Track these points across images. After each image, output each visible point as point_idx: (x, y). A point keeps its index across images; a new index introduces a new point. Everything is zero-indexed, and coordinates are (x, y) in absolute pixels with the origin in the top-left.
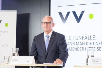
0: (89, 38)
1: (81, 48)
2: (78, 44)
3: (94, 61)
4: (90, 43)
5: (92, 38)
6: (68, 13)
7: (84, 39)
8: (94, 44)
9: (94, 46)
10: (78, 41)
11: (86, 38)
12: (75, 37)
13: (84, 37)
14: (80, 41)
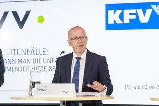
0: (38, 53)
1: (26, 68)
2: (20, 61)
3: (40, 90)
4: (39, 61)
5: (42, 52)
7: (29, 53)
8: (45, 62)
9: (44, 65)
10: (20, 57)
11: (32, 52)
12: (16, 51)
13: (30, 51)
14: (23, 57)
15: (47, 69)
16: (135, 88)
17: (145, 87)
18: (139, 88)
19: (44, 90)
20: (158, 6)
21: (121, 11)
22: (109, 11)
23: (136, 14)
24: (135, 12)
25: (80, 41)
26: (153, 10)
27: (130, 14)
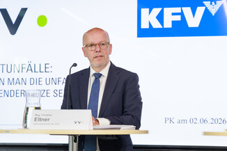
0: (37, 69)
1: (19, 92)
2: (11, 82)
3: (40, 119)
4: (39, 81)
5: (43, 69)
7: (25, 70)
8: (48, 83)
9: (46, 87)
10: (11, 76)
11: (30, 69)
12: (5, 67)
13: (26, 66)
15: (52, 93)
16: (179, 122)
17: (194, 120)
18: (185, 121)
19: (46, 120)
20: (213, 3)
21: (160, 9)
22: (142, 10)
23: (182, 14)
24: (180, 12)
25: (98, 50)
26: (206, 8)
27: (173, 14)
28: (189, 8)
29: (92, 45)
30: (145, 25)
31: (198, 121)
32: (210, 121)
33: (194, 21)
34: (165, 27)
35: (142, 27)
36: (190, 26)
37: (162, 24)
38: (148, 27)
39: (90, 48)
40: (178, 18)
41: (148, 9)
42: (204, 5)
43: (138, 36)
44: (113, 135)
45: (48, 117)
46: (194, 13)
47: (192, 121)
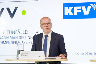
0: (22, 33)
1: (15, 42)
2: (11, 38)
3: (24, 55)
4: (23, 38)
5: (24, 33)
6: (3, 9)
7: (17, 33)
8: (26, 38)
9: (26, 40)
10: (11, 35)
11: (19, 32)
13: (17, 31)
14: (13, 35)
15: (28, 43)
16: (81, 54)
17: (87, 53)
18: (83, 54)
19: (26, 55)
20: (94, 4)
21: (72, 7)
22: (65, 8)
23: (81, 9)
24: (81, 8)
25: (47, 26)
26: (92, 7)
27: (78, 9)
28: (85, 7)
29: (44, 24)
30: (66, 14)
31: (89, 54)
32: (93, 54)
33: (86, 12)
34: (74, 15)
35: (65, 15)
36: (85, 14)
37: (73, 13)
38: (67, 15)
39: (43, 25)
40: (80, 11)
41: (67, 7)
42: (90, 6)
43: (63, 19)
44: (53, 62)
45: (27, 54)
46: (86, 9)
47: (86, 54)
